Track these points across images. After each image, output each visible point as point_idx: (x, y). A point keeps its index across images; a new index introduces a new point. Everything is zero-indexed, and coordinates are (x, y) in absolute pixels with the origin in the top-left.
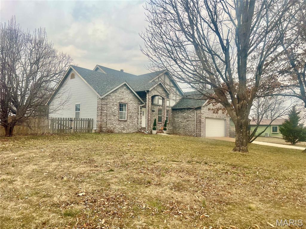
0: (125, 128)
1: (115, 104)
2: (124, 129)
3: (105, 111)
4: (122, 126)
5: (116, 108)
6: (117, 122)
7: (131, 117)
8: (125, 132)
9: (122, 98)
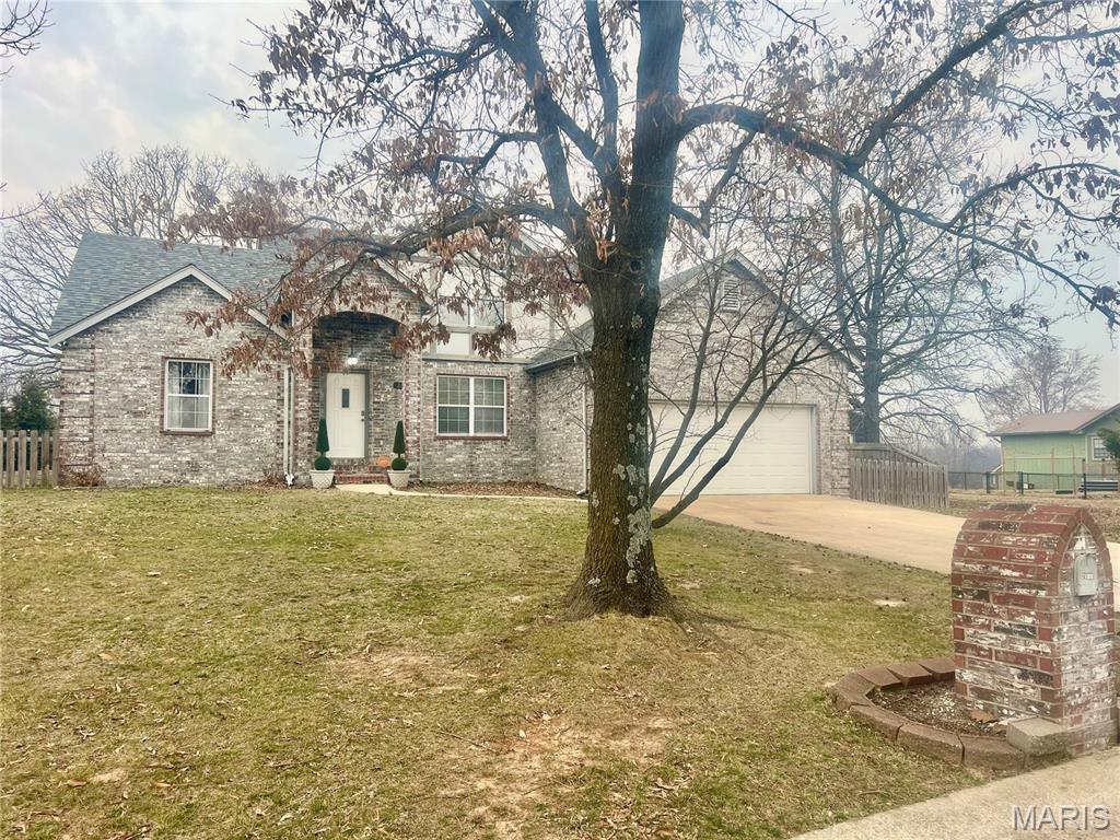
0: (203, 463)
1: (140, 364)
2: (194, 468)
3: (85, 398)
4: (185, 455)
5: (143, 381)
6: (156, 442)
7: (235, 415)
8: (201, 480)
9: (181, 340)
